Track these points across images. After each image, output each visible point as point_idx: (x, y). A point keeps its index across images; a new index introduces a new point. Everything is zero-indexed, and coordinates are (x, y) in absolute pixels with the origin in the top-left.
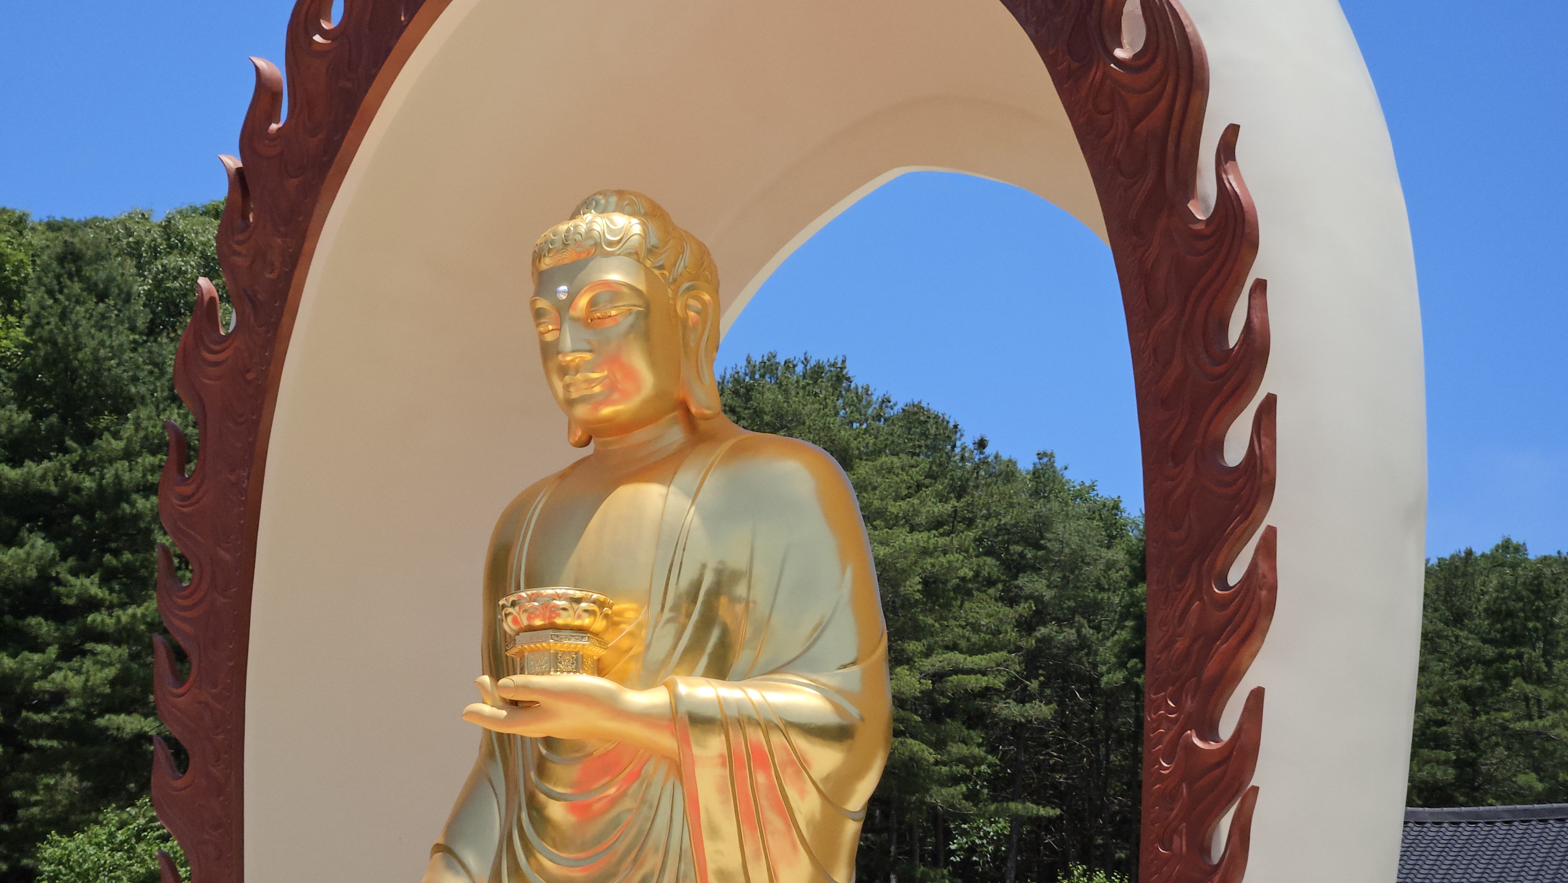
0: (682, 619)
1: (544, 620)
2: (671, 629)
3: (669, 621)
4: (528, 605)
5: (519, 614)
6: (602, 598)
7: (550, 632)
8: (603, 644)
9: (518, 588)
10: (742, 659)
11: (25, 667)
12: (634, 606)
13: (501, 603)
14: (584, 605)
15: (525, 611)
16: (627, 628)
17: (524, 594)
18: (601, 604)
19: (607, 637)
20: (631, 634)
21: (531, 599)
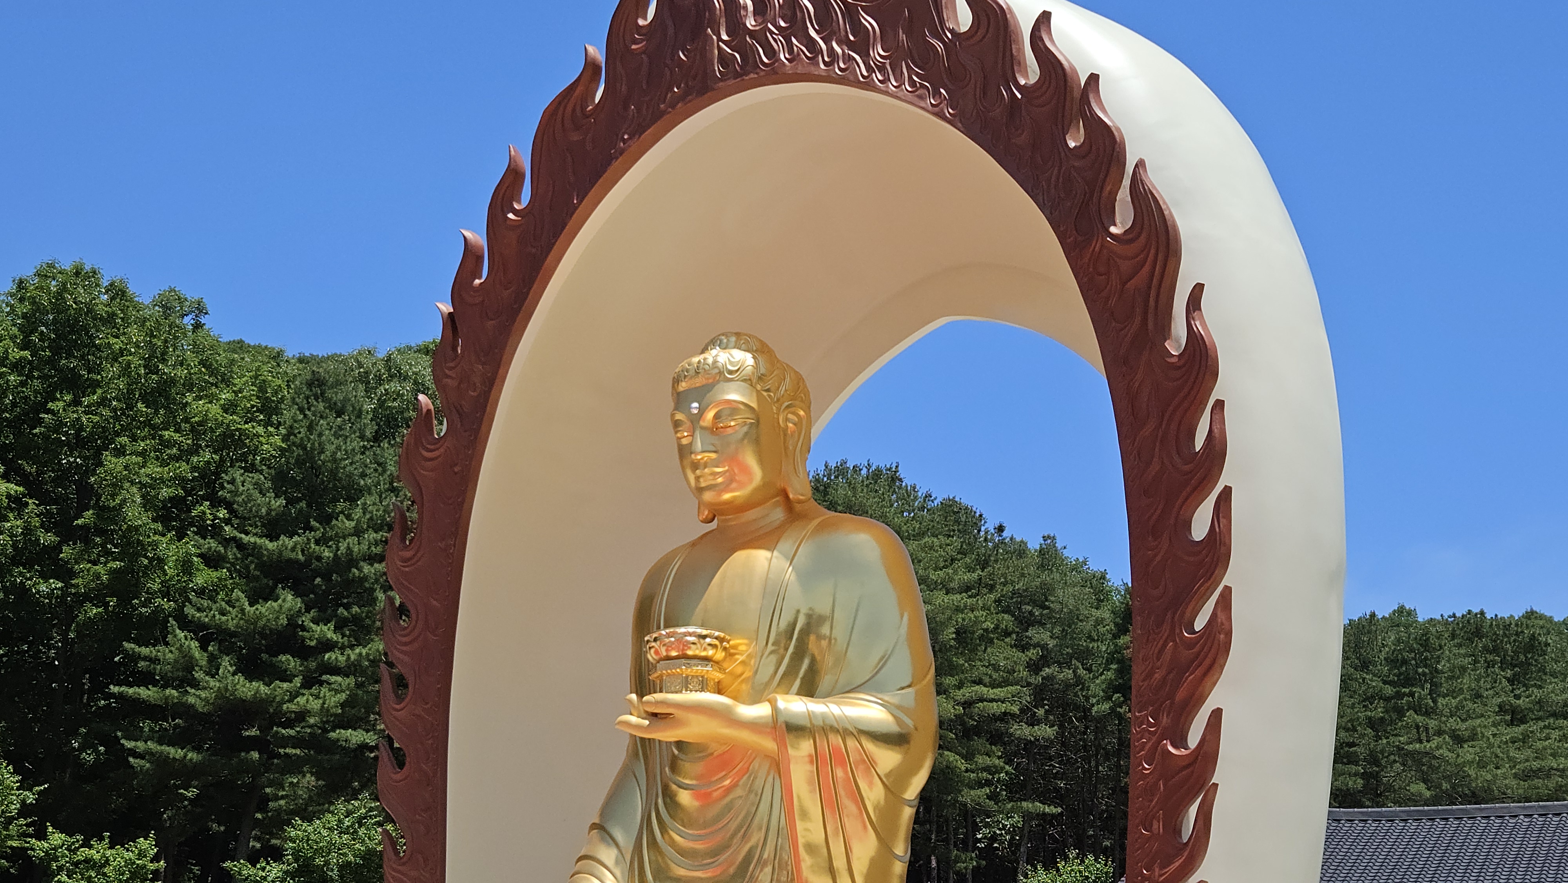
0: (782, 651)
1: (678, 652)
2: (774, 658)
3: (772, 652)
4: (667, 640)
5: (660, 647)
6: (722, 635)
7: (683, 661)
8: (722, 670)
9: (659, 628)
10: (825, 682)
11: (276, 693)
12: (746, 641)
13: (646, 639)
14: (708, 640)
15: (664, 645)
16: (741, 658)
17: (663, 632)
18: (721, 640)
19: (725, 665)
20: (743, 663)
21: (669, 635)
